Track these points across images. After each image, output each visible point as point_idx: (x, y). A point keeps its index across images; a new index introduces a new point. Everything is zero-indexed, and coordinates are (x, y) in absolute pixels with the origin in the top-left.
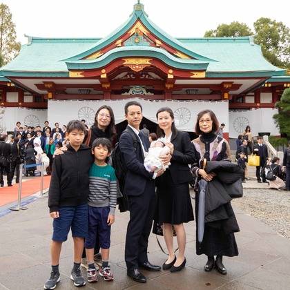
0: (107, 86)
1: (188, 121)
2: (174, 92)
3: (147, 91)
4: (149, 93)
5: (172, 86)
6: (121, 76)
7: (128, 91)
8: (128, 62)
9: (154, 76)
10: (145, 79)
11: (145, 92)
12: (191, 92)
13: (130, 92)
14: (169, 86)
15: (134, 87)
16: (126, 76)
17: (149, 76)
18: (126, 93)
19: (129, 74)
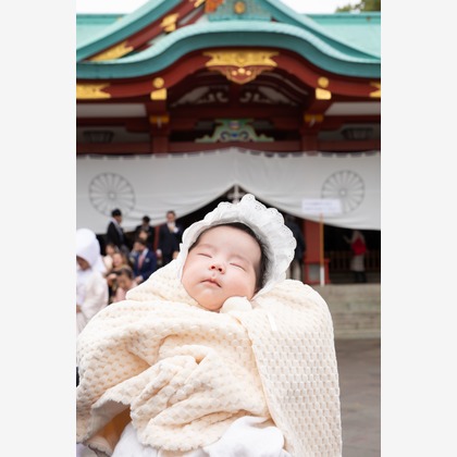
0: (160, 121)
1: (359, 203)
2: (322, 135)
3: (258, 133)
4: (263, 138)
5: (320, 118)
6: (194, 96)
7: (211, 133)
8: (217, 61)
9: (274, 96)
10: (251, 104)
11: (252, 136)
12: (356, 135)
13: (217, 136)
14: (312, 119)
15: (225, 122)
16: (205, 96)
17: (262, 96)
18: (206, 139)
19: (214, 92)
